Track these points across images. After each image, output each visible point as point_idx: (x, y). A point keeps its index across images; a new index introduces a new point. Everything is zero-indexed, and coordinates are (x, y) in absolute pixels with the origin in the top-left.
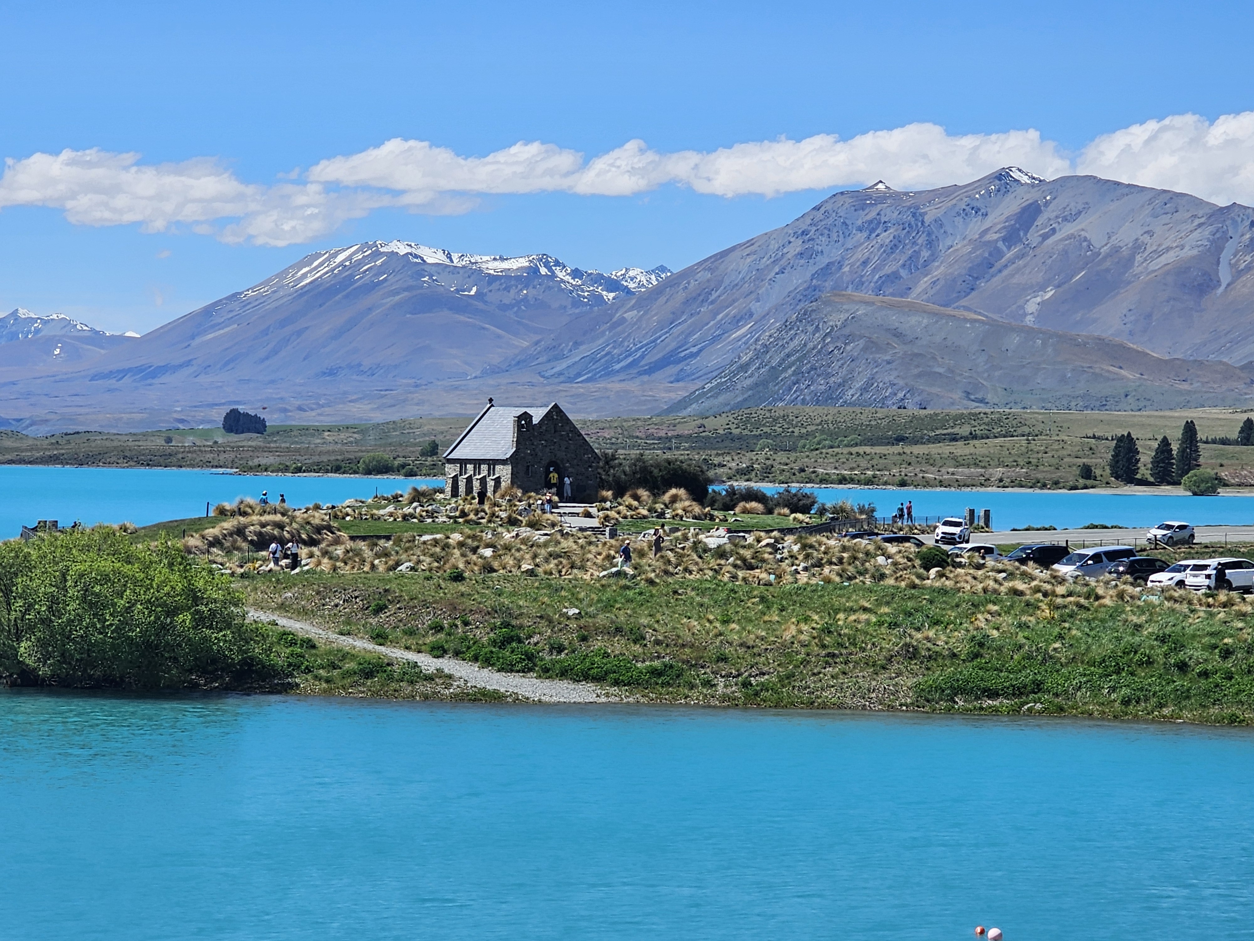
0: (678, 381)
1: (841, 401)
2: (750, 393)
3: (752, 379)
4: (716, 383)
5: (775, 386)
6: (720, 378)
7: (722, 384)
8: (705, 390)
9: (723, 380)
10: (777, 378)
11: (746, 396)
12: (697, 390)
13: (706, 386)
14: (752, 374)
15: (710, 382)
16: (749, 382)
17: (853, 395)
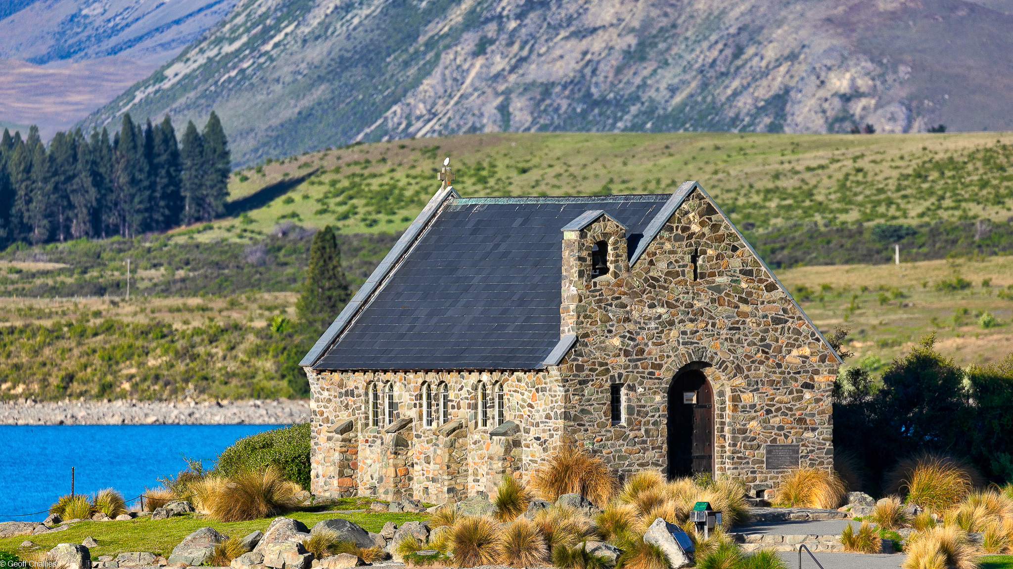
0: (65, 55)
1: (634, 109)
2: (321, 92)
3: (328, 44)
4: (202, 60)
5: (406, 64)
6: (219, 41)
7: (225, 61)
8: (166, 85)
9: (228, 49)
10: (412, 37)
11: (306, 102)
12: (137, 87)
13: (169, 72)
14: (325, 26)
15: (182, 57)
16: (317, 53)
17: (673, 90)
